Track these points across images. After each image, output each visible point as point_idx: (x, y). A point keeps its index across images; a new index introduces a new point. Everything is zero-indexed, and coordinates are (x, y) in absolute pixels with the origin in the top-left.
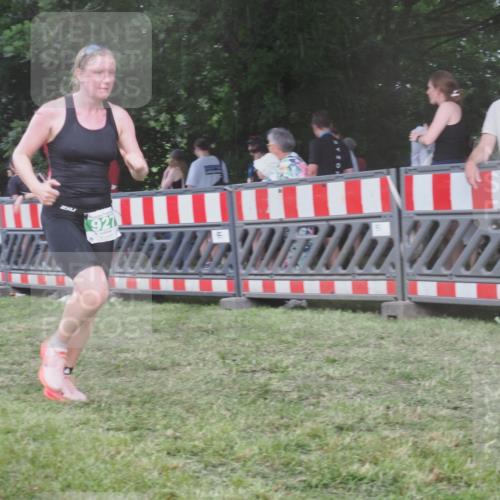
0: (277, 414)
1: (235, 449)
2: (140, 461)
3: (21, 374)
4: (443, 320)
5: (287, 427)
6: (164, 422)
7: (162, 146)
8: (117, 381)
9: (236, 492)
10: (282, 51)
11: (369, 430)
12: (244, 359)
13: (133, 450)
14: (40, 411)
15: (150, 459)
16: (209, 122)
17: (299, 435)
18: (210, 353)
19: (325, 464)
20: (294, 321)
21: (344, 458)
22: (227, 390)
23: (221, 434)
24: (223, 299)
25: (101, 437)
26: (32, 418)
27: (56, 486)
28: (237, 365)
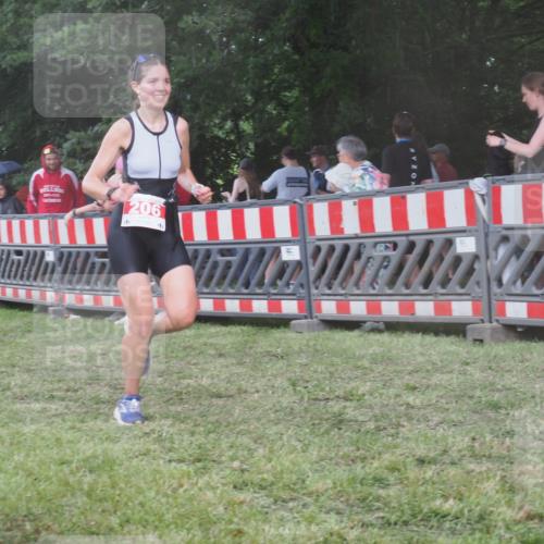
0: (352, 445)
1: (308, 482)
2: (205, 494)
3: (76, 401)
4: (534, 344)
5: (363, 459)
6: (231, 453)
7: (227, 156)
8: (179, 409)
9: (308, 529)
10: (358, 52)
11: (453, 463)
12: (316, 386)
13: (197, 483)
14: (97, 441)
15: (215, 493)
17: (377, 468)
18: (279, 380)
19: (404, 500)
20: (372, 346)
21: (425, 493)
22: (298, 419)
23: (291, 467)
24: (293, 322)
25: (161, 468)
26: (88, 448)
27: (114, 521)
28: (309, 392)
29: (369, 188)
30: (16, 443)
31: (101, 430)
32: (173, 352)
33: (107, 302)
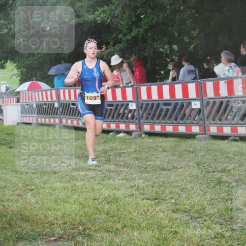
0: (226, 193)
1: (206, 210)
2: (159, 215)
3: (100, 171)
5: (231, 200)
6: (170, 196)
7: (166, 61)
8: (147, 175)
9: (207, 231)
12: (209, 166)
13: (155, 210)
14: (110, 189)
15: (164, 214)
16: (189, 49)
18: (191, 163)
20: (233, 147)
22: (200, 181)
23: (199, 203)
24: (197, 136)
25: (139, 202)
26: (106, 193)
27: (119, 226)
28: (205, 168)
29: (231, 75)
30: (74, 189)
31: (111, 184)
32: (143, 149)
33: (113, 126)
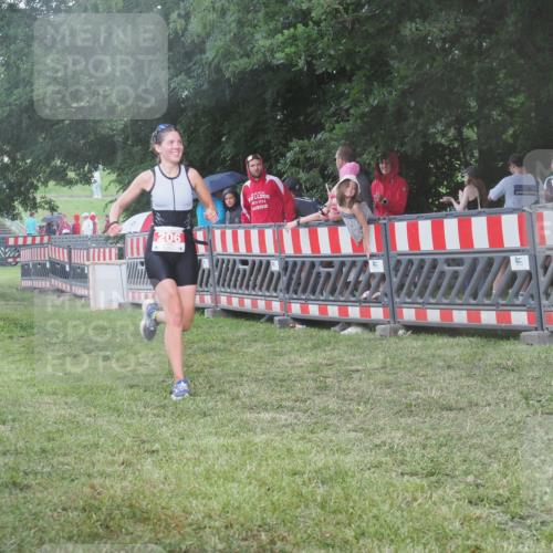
2: (439, 509)
3: (305, 412)
6: (464, 467)
8: (409, 421)
9: (549, 547)
12: (550, 400)
13: (431, 498)
14: (327, 452)
15: (450, 507)
18: (511, 393)
24: (523, 334)
25: (395, 482)
26: (319, 460)
27: (349, 534)
28: (542, 406)
30: (248, 451)
31: (331, 441)
32: (400, 363)
33: (333, 312)
